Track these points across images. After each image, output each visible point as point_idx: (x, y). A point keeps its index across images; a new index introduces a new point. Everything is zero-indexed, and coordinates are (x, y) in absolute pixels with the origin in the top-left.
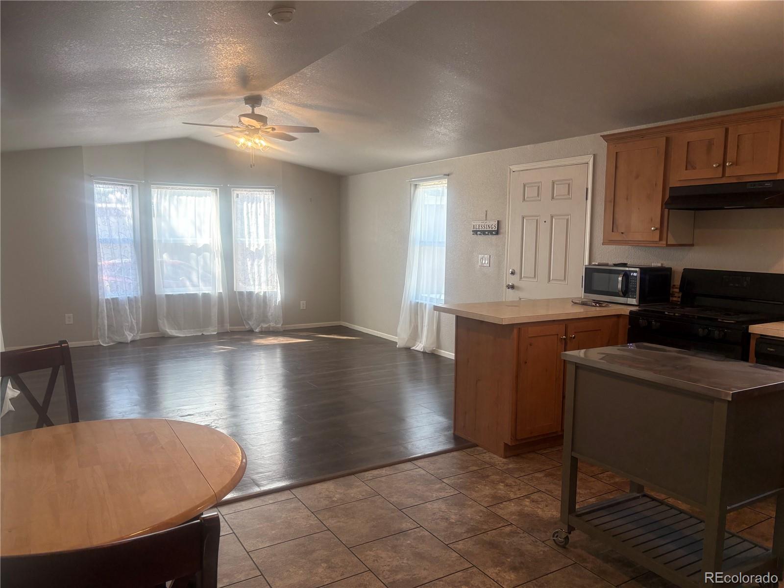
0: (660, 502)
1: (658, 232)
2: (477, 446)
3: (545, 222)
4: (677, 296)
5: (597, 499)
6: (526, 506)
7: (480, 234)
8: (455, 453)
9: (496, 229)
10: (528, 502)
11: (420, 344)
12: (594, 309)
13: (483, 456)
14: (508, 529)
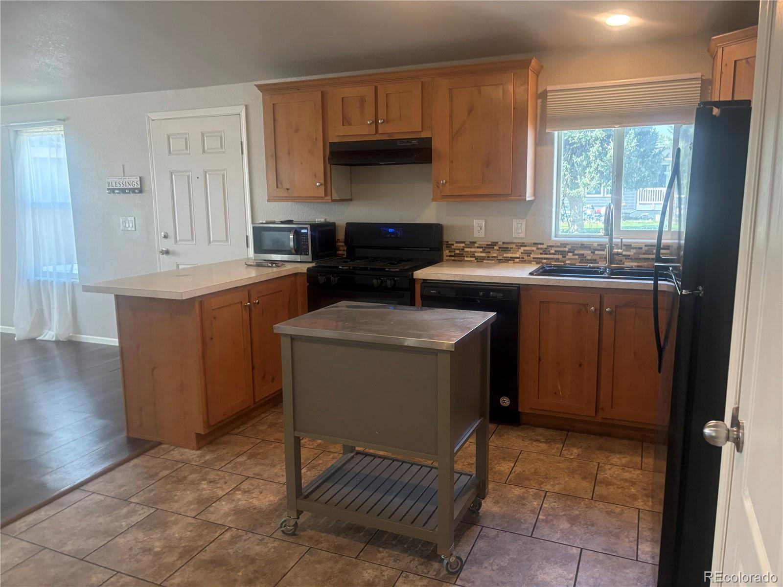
0: (363, 454)
1: (323, 187)
2: (160, 444)
3: (198, 178)
4: (342, 250)
5: (308, 468)
6: (239, 500)
7: (118, 193)
8: (136, 461)
9: (139, 187)
10: (240, 494)
11: (50, 332)
12: (270, 269)
13: (172, 454)
14: (228, 535)
